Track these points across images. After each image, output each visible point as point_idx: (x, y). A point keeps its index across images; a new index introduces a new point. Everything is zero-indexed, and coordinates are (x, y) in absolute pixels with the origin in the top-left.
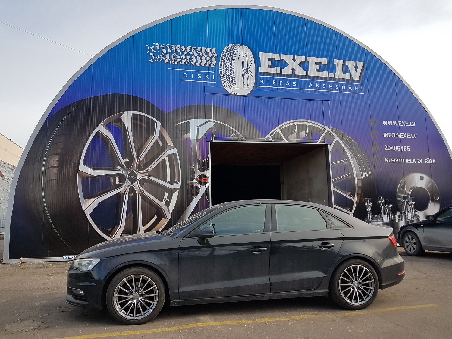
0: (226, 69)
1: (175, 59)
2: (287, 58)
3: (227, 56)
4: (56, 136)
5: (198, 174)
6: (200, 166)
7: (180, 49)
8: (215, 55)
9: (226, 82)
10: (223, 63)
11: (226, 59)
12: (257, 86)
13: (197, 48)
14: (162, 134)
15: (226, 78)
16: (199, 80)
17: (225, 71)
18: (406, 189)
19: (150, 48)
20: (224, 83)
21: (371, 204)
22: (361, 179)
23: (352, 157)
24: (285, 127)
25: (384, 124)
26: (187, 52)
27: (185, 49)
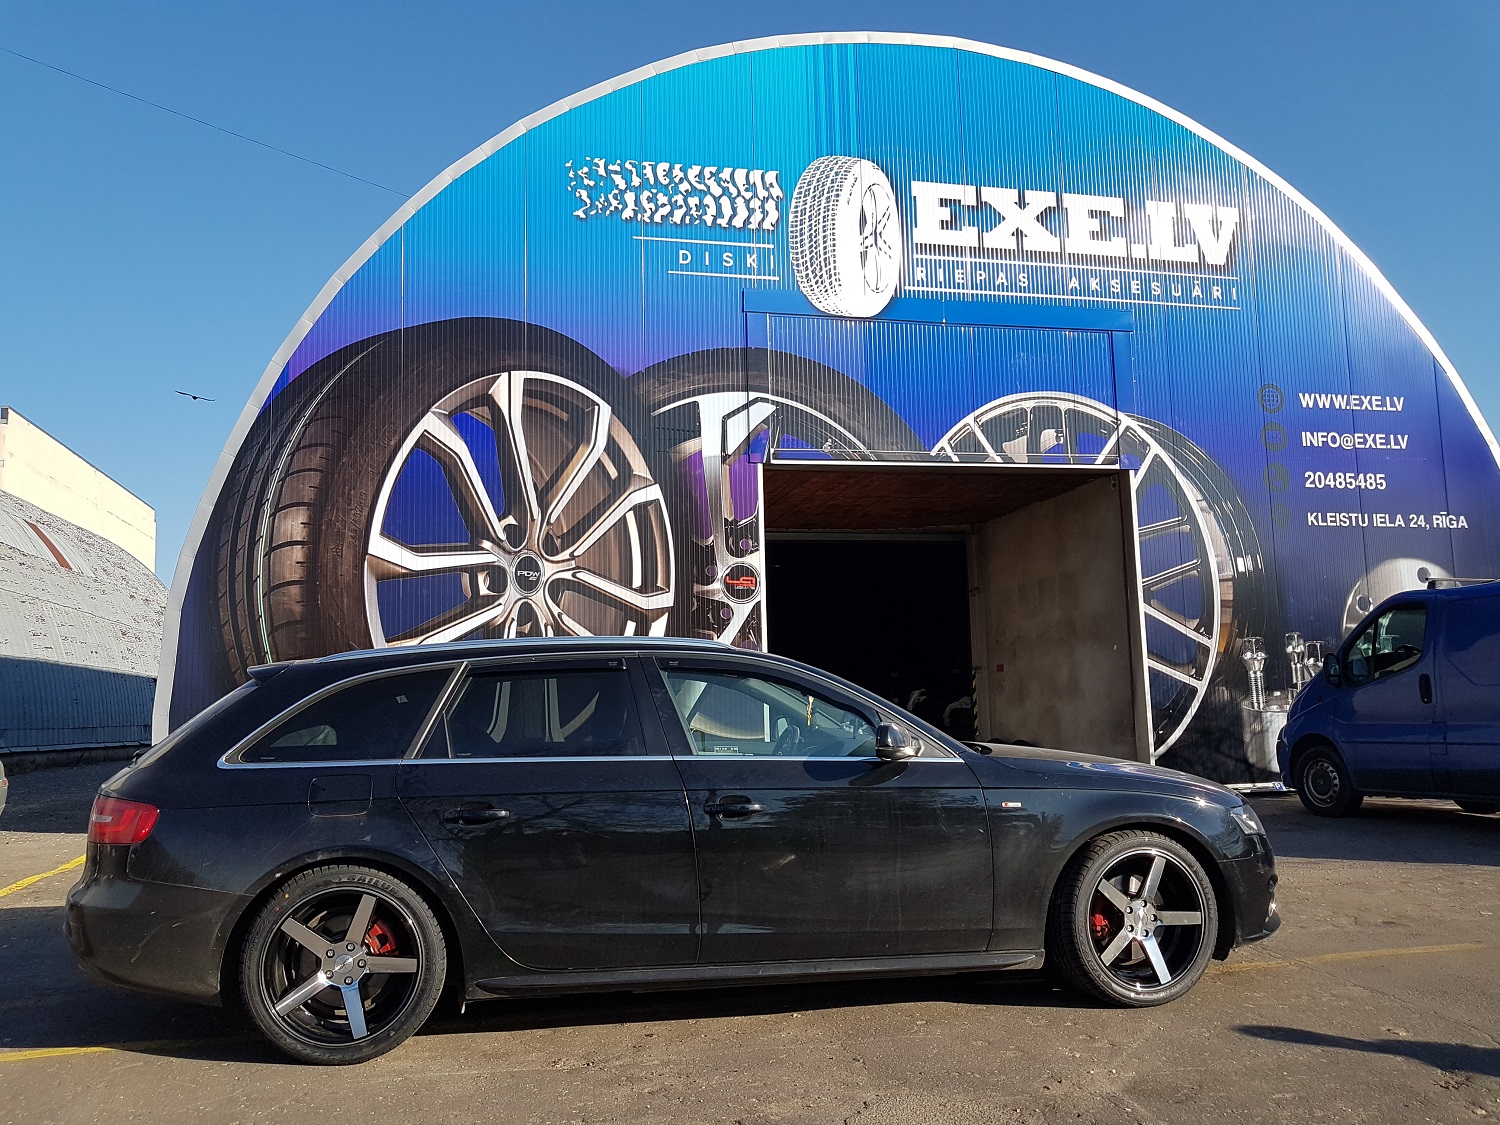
0: (810, 236)
1: (652, 205)
3: (812, 195)
4: (298, 448)
5: (725, 563)
6: (730, 540)
7: (669, 173)
8: (776, 192)
9: (811, 276)
10: (799, 218)
11: (809, 204)
13: (719, 171)
14: (613, 439)
15: (809, 264)
16: (726, 270)
17: (807, 241)
19: (576, 175)
20: (805, 280)
21: (1262, 655)
22: (1232, 579)
23: (1202, 510)
24: (995, 417)
25: (1305, 406)
26: (691, 184)
27: (681, 175)
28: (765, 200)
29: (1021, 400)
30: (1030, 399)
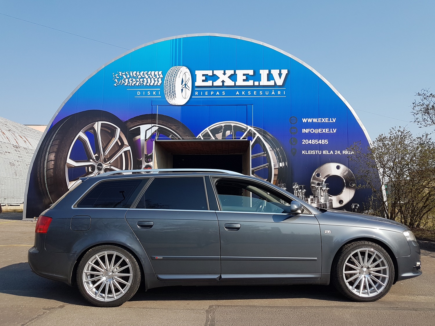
0: (169, 86)
1: (132, 82)
2: (219, 73)
3: (170, 76)
4: (54, 140)
5: (144, 164)
6: (146, 159)
7: (136, 74)
8: (161, 76)
9: (169, 96)
10: (167, 82)
11: (169, 78)
12: (193, 97)
13: (148, 72)
14: (121, 137)
15: (168, 93)
16: (149, 96)
17: (168, 87)
18: (320, 176)
19: (115, 76)
20: (167, 97)
22: (278, 168)
23: (270, 150)
24: (214, 128)
25: (304, 122)
26: (141, 76)
27: (139, 74)
28: (159, 78)
29: (221, 123)
30: (224, 123)
